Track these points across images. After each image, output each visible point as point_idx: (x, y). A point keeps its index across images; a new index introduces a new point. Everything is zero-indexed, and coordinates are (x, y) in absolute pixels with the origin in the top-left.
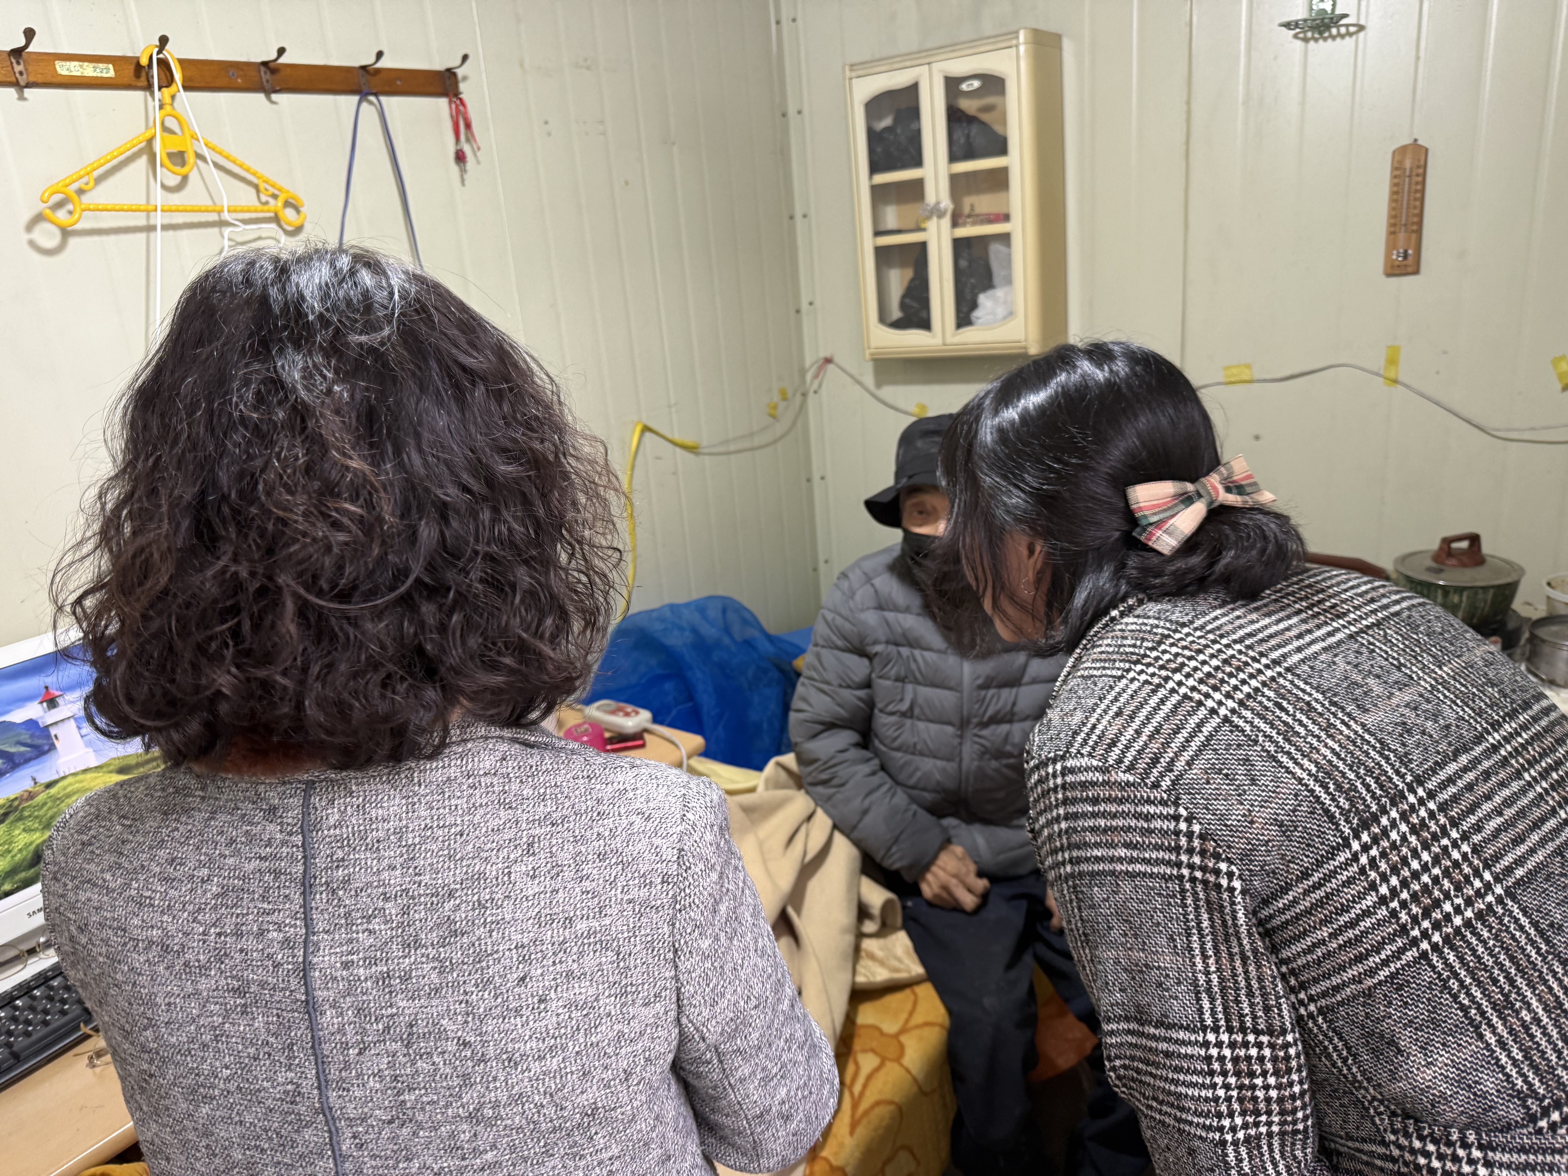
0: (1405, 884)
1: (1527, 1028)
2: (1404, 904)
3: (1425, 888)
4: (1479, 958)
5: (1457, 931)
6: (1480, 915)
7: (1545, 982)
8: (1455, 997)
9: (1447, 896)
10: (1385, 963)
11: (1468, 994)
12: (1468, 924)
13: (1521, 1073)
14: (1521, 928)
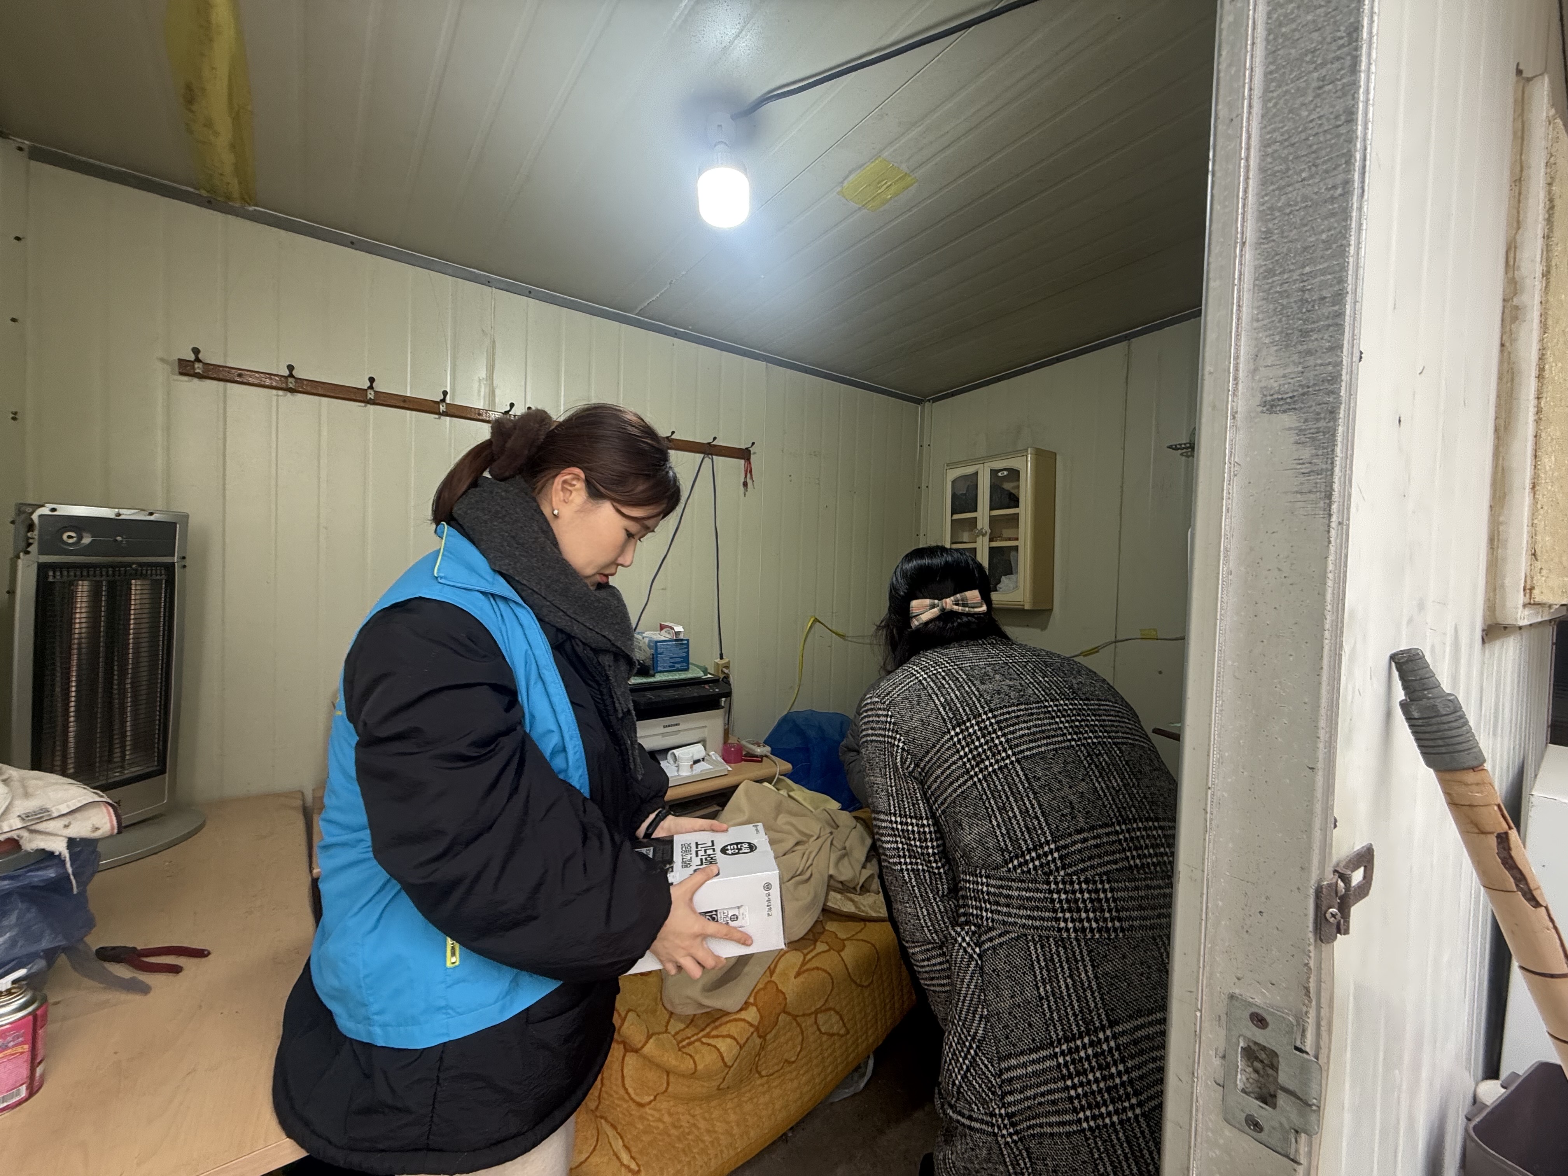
0: (971, 751)
1: (1010, 820)
2: (969, 760)
3: (979, 754)
4: (996, 786)
5: (989, 774)
6: (1000, 768)
7: (1023, 801)
8: (984, 803)
9: (988, 758)
10: (960, 786)
11: (989, 802)
12: (994, 771)
13: (1004, 840)
14: (1018, 776)
